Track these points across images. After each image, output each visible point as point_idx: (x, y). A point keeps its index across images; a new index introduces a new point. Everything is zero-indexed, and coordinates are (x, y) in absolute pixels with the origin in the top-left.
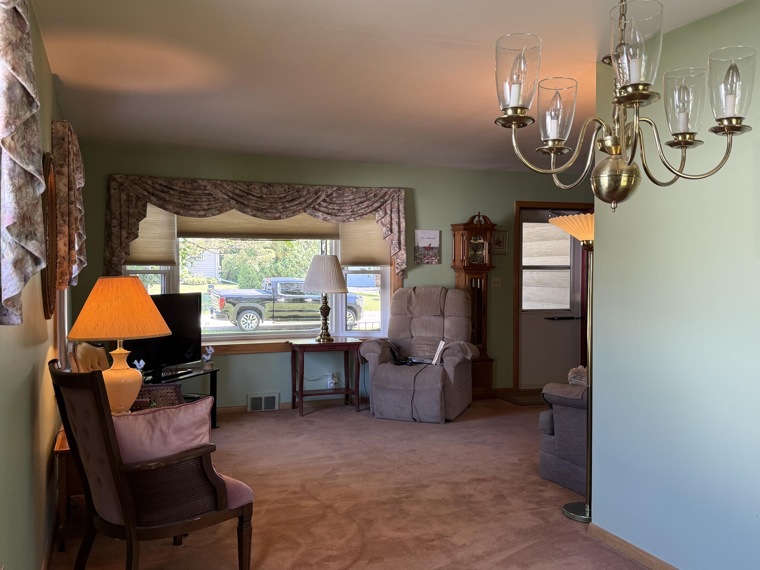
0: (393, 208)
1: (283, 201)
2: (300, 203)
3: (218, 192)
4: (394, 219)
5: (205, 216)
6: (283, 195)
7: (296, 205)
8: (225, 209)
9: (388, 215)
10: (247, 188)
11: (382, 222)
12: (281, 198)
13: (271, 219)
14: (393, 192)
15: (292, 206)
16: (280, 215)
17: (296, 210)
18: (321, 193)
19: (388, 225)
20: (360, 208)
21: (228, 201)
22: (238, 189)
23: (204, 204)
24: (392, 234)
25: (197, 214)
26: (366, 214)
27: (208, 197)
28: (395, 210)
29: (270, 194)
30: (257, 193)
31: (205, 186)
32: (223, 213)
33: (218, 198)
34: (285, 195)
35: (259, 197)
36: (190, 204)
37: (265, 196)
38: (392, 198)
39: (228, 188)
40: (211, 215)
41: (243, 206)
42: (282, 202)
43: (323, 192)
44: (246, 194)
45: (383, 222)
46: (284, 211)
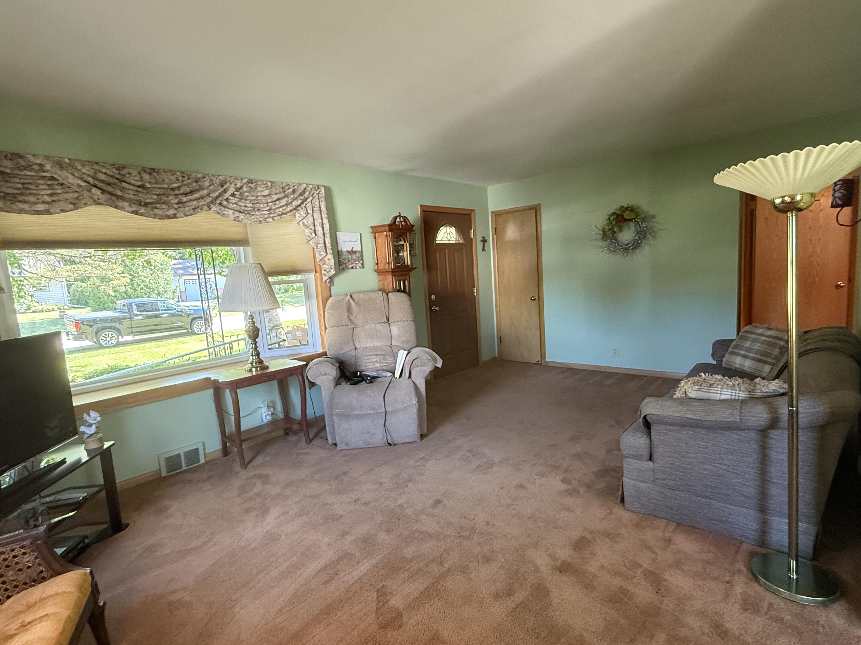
0: (314, 207)
1: (176, 192)
2: (202, 198)
3: (68, 174)
4: (316, 219)
5: (48, 212)
6: (175, 185)
7: (196, 199)
8: (83, 202)
9: (309, 215)
10: (117, 172)
11: (303, 223)
12: (173, 189)
13: (161, 218)
14: (312, 188)
15: (191, 200)
16: (175, 212)
17: (198, 206)
18: (228, 184)
19: (312, 227)
20: (277, 206)
21: (88, 190)
22: (102, 172)
23: (43, 192)
24: (316, 237)
25: (32, 208)
26: (286, 214)
27: (49, 182)
28: (316, 209)
29: (157, 183)
30: (136, 181)
31: (40, 165)
32: (81, 208)
33: (69, 185)
34: (179, 184)
35: (139, 187)
36: (16, 191)
37: (148, 185)
38: (312, 196)
39: (84, 171)
40: (58, 211)
41: (114, 198)
42: (176, 195)
43: (230, 184)
44: (117, 181)
45: (306, 223)
46: (179, 207)
